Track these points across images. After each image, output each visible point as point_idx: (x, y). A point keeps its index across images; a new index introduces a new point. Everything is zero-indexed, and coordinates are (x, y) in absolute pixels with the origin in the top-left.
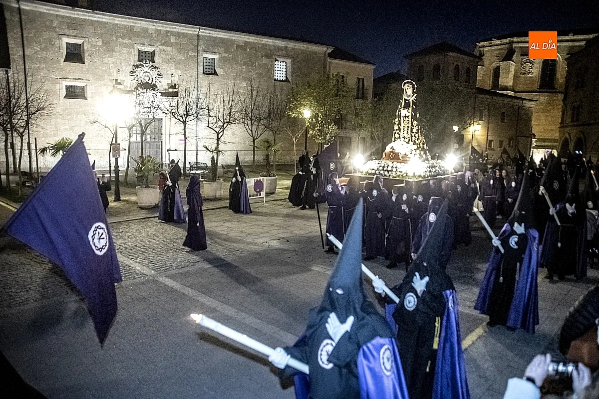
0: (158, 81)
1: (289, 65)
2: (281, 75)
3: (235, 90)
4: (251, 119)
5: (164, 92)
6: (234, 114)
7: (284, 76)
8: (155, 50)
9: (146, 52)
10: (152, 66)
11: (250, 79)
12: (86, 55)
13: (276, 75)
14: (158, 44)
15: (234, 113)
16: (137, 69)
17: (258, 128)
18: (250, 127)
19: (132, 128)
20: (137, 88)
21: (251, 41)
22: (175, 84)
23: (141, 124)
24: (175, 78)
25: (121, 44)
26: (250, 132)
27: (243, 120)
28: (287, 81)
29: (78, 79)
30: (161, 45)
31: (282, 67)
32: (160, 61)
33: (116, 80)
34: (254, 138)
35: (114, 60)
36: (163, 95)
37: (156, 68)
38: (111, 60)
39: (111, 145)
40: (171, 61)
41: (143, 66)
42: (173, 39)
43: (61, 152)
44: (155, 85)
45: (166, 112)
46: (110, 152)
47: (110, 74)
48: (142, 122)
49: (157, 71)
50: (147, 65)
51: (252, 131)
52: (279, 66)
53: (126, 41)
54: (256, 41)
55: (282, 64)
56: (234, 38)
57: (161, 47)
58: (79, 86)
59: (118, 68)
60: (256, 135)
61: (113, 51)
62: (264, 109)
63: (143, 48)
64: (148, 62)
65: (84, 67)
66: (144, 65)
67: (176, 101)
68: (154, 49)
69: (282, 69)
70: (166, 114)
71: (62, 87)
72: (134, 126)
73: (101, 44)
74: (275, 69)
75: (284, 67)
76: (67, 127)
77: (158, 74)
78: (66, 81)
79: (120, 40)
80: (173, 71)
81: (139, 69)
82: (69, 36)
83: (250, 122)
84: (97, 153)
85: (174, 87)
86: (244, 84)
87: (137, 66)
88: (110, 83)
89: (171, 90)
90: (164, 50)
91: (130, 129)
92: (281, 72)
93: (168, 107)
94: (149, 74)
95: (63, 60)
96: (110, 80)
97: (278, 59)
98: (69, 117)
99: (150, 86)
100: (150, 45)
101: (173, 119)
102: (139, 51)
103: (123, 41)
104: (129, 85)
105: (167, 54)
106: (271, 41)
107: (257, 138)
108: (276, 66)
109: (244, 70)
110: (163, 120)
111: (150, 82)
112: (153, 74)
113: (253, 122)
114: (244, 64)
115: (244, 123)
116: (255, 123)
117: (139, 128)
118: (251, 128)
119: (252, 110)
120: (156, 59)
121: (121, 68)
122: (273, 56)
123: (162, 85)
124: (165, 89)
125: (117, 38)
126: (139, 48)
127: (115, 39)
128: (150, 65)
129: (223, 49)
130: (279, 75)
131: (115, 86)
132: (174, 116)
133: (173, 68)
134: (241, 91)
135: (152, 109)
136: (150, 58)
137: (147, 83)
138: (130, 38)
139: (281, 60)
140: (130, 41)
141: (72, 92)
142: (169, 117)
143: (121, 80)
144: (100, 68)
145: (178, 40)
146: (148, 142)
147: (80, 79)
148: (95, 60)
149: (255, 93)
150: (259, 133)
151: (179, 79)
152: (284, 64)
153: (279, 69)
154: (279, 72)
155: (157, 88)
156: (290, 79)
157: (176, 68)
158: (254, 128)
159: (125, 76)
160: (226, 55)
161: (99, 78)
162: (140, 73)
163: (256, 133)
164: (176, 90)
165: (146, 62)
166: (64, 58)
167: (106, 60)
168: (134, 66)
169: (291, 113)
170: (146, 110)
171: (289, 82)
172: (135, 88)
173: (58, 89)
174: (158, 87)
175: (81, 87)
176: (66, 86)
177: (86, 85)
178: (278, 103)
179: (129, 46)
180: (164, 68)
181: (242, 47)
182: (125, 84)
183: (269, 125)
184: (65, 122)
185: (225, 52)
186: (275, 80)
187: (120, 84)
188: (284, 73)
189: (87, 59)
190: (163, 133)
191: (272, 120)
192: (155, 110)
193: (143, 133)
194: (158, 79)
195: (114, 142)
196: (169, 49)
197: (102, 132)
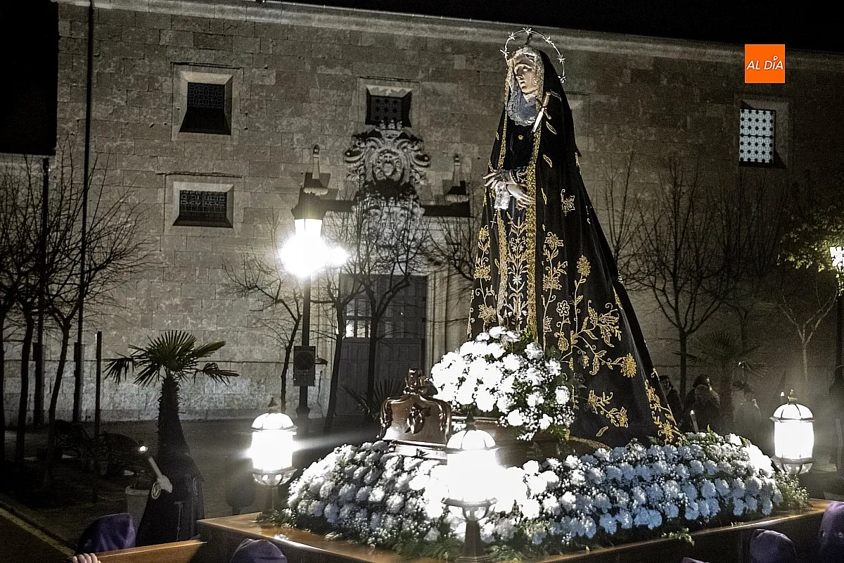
0: (417, 177)
1: (783, 117)
2: (760, 148)
3: (630, 195)
4: (674, 275)
5: (432, 203)
6: (627, 264)
7: (768, 149)
8: (410, 94)
9: (387, 99)
10: (403, 136)
11: (670, 164)
12: (236, 112)
13: (744, 147)
14: (421, 76)
15: (626, 260)
16: (363, 145)
17: (693, 301)
18: (672, 299)
19: (346, 303)
20: (360, 195)
21: (671, 56)
22: (463, 183)
23: (370, 294)
24: (464, 166)
25: (326, 82)
26: (671, 313)
27: (652, 278)
28: (776, 162)
29: (212, 175)
30: (428, 79)
31: (761, 124)
32: (425, 121)
33: (309, 175)
34: (682, 330)
35: (305, 123)
36: (430, 211)
37: (413, 140)
38: (299, 122)
39: (288, 350)
40: (454, 120)
41: (379, 135)
42: (459, 63)
43: (163, 369)
44: (409, 185)
45: (439, 259)
46: (286, 367)
47: (292, 160)
48: (374, 289)
49: (416, 148)
50: (390, 133)
51: (676, 310)
52: (753, 124)
53: (336, 71)
54: (686, 57)
55: (761, 116)
56: (623, 51)
57: (428, 85)
58: (213, 194)
59: (314, 142)
60: (689, 324)
61: (304, 98)
62: (710, 246)
63: (381, 88)
64: (392, 126)
65: (228, 142)
66: (383, 133)
67: (465, 227)
68: (408, 90)
69: (760, 132)
70: (438, 264)
71: (171, 198)
72: (351, 297)
73: (274, 82)
74: (742, 131)
75: (768, 125)
76: (177, 301)
77: (418, 158)
78: (182, 180)
79: (323, 70)
80: (457, 147)
81: (369, 144)
82: (196, 66)
83: (669, 286)
84: (250, 370)
85: (460, 189)
86: (652, 176)
87: (364, 137)
88: (293, 184)
89: (452, 199)
90: (435, 93)
91: (340, 306)
92: (761, 141)
93: (443, 245)
94: (394, 157)
95: (179, 127)
96: (293, 175)
97: (749, 102)
98: (184, 274)
99: (398, 189)
100: (399, 80)
101: (456, 278)
102: (369, 96)
103: (330, 71)
104: (341, 187)
105: (442, 103)
106: (728, 53)
107: (691, 331)
108: (745, 123)
109: (653, 138)
110: (431, 284)
111: (397, 177)
112: (405, 155)
113: (679, 284)
114: (654, 121)
115: (654, 287)
116: (687, 288)
117: (362, 304)
118: (673, 303)
119: (677, 250)
120: (414, 116)
121: (323, 142)
122: (736, 96)
123: (429, 186)
124: (437, 198)
125: (315, 64)
126: (370, 87)
127: (308, 67)
128: (399, 134)
129: (593, 83)
130: (753, 148)
131: (307, 191)
132: (459, 269)
133: (458, 139)
134: (646, 196)
135: (402, 251)
136: (399, 115)
137: (389, 180)
138: (347, 65)
139: (760, 104)
140: (348, 72)
141: (194, 208)
142: (445, 274)
143: (321, 175)
144: (269, 143)
145: (473, 63)
146: (388, 342)
147: (218, 175)
148: (257, 124)
149: (684, 203)
150: (699, 315)
151: (474, 168)
152: (768, 116)
153: (753, 132)
154: (753, 140)
155: (414, 192)
156: (785, 157)
157: (466, 139)
158: (684, 300)
159: (332, 163)
160: (603, 99)
161: (265, 170)
162: (372, 154)
163: (689, 317)
164: (465, 199)
165: (387, 125)
166: (181, 122)
167: (285, 123)
168: (357, 136)
169: (792, 259)
170: (385, 254)
171: (783, 167)
172: (358, 194)
173: (160, 200)
174: (419, 192)
175: (220, 194)
176: (182, 193)
177: (232, 190)
178: (753, 229)
179: (346, 85)
180: (434, 137)
181: (648, 76)
182: (330, 186)
183: (726, 292)
184: (174, 287)
185: (601, 90)
186: (742, 163)
187: (318, 184)
188: (768, 141)
189: (238, 122)
190: (429, 315)
191: (737, 278)
192: (411, 256)
193: (375, 319)
194: (418, 169)
195: (298, 342)
196: (447, 88)
197: (266, 315)
